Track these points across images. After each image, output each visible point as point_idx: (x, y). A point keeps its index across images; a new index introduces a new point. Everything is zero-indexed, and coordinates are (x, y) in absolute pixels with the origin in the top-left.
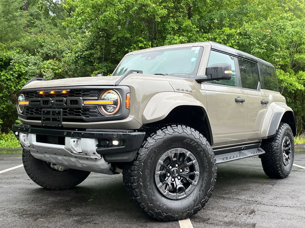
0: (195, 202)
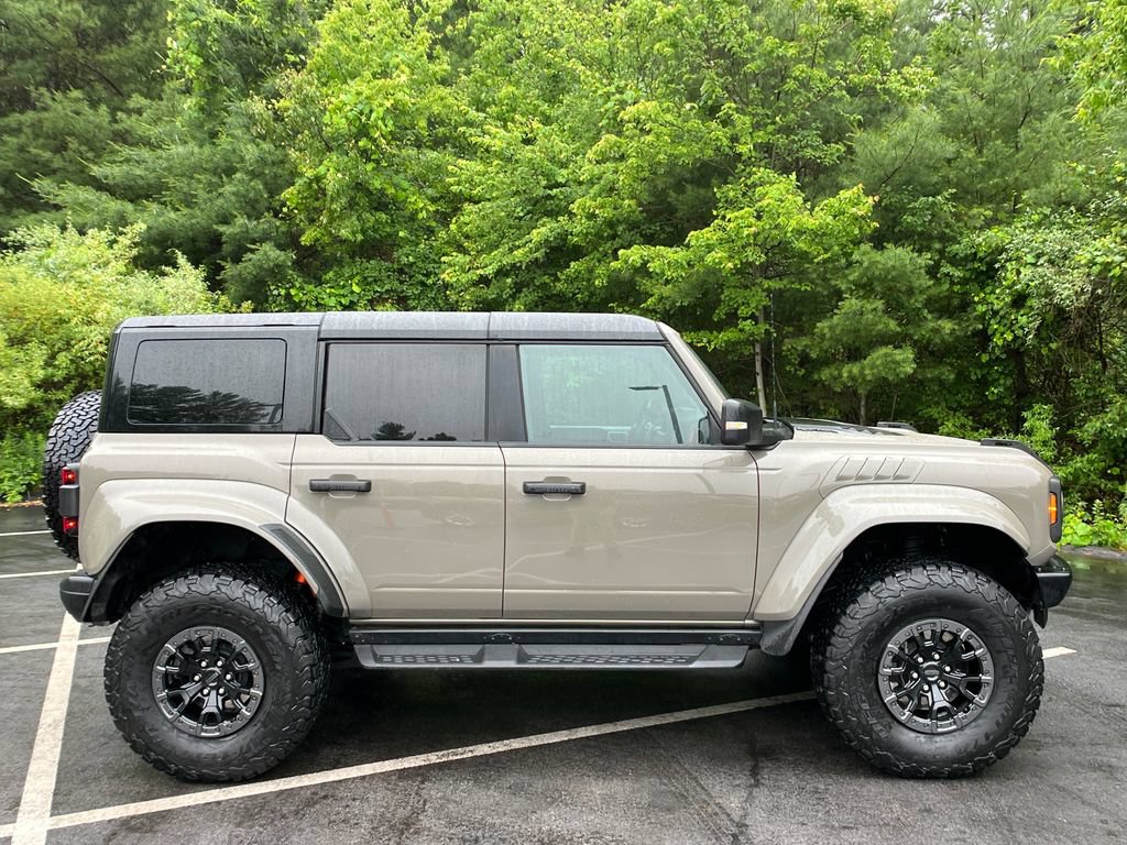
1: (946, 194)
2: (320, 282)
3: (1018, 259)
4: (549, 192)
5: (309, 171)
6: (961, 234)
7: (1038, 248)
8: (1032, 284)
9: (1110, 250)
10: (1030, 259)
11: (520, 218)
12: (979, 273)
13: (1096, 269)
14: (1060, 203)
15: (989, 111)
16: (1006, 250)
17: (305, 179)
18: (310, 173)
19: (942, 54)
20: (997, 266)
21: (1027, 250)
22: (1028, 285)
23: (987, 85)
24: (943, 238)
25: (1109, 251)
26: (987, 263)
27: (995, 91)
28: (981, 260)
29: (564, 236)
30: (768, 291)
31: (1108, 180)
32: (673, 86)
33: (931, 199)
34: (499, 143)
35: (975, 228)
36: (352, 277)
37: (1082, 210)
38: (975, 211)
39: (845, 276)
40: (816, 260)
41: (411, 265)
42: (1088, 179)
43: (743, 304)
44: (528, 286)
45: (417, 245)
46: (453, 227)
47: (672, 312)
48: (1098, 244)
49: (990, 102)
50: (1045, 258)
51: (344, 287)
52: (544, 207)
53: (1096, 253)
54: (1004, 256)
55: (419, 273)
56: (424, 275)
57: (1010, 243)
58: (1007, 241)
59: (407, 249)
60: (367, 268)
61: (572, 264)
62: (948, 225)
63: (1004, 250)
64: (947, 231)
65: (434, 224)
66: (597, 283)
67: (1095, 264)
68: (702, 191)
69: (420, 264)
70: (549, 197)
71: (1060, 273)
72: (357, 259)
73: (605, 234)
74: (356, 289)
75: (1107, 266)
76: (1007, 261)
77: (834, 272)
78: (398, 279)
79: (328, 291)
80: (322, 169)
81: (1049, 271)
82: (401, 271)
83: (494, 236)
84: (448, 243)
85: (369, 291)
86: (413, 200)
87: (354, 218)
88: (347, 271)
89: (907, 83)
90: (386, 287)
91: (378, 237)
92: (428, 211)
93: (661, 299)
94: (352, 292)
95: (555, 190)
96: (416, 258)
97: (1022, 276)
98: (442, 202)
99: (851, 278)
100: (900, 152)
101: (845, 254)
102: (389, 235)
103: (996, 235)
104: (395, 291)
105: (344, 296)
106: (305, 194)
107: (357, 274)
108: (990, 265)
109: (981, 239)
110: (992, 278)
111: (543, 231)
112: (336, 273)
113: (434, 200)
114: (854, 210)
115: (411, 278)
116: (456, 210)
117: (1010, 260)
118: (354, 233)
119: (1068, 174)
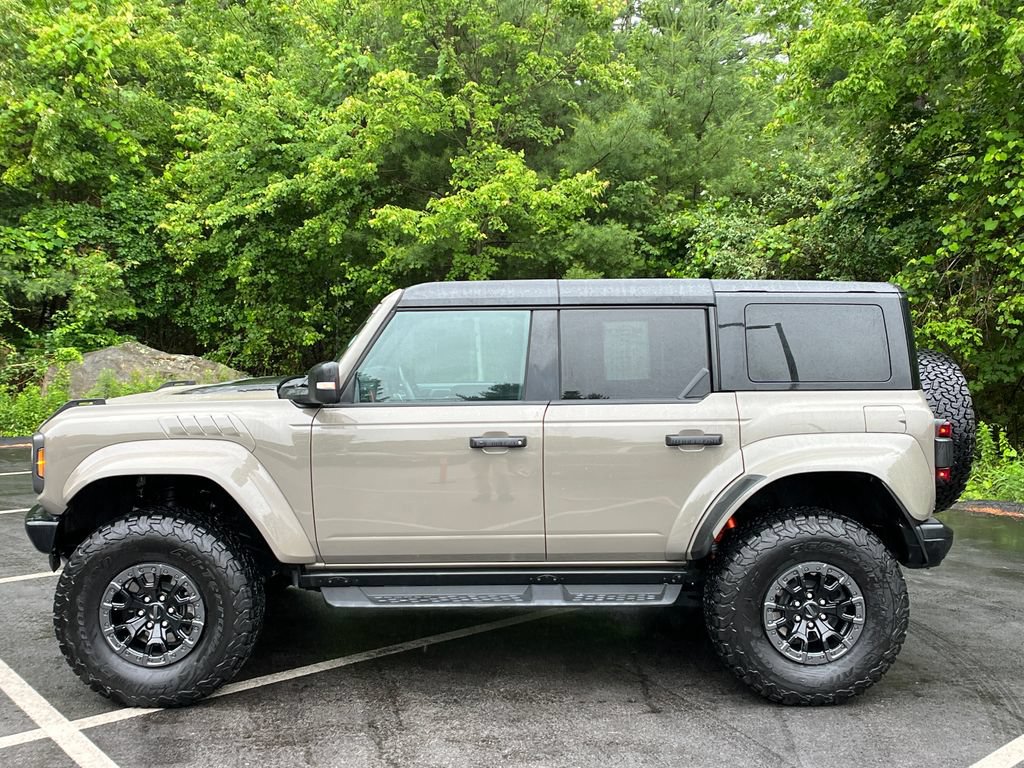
0: (183, 680)
1: (649, 180)
2: (15, 222)
3: (705, 241)
4: (278, 146)
5: (14, 104)
6: (657, 216)
7: (721, 233)
8: (719, 264)
9: (781, 238)
10: (715, 242)
11: (243, 171)
12: (670, 251)
13: (770, 254)
14: (738, 194)
15: (681, 107)
16: (695, 233)
17: (10, 113)
18: (14, 106)
19: (641, 51)
20: (688, 246)
21: (713, 234)
22: (715, 265)
23: (680, 83)
24: (644, 219)
25: (779, 239)
26: (678, 243)
27: (687, 90)
28: (673, 240)
29: (297, 193)
30: (496, 258)
31: (775, 177)
32: (407, 53)
33: (636, 183)
34: (232, 93)
35: (669, 211)
36: (55, 221)
37: (757, 202)
38: (669, 196)
39: (562, 248)
40: (539, 232)
41: (122, 211)
42: (758, 174)
43: (472, 269)
44: (250, 240)
45: (127, 190)
46: (167, 175)
47: (405, 273)
48: (771, 232)
49: (683, 99)
50: (728, 242)
51: (46, 230)
52: (269, 161)
53: (769, 240)
54: (693, 237)
55: (129, 219)
56: (136, 222)
57: (698, 226)
58: (696, 224)
59: (117, 194)
60: (71, 212)
61: (306, 222)
62: (647, 207)
63: (692, 232)
64: (646, 212)
65: (144, 169)
66: (331, 241)
67: (770, 249)
68: (435, 159)
69: (131, 211)
70: (278, 151)
71: (739, 255)
72: (59, 201)
73: (340, 194)
74: (62, 234)
75: (778, 252)
76: (695, 242)
77: (553, 243)
78: (106, 225)
79: (28, 234)
80: (28, 103)
81: (733, 254)
82: (109, 216)
83: (216, 188)
84: (160, 190)
85: (75, 236)
86: (125, 142)
87: (63, 158)
88: (49, 214)
89: (615, 77)
90: (94, 233)
91: (84, 178)
92: (141, 155)
93: (393, 261)
94: (56, 237)
95: (284, 146)
96: (127, 204)
97: (710, 257)
98: (152, 146)
99: (570, 248)
100: (615, 140)
101: (561, 228)
102: (94, 178)
103: (687, 218)
104: (104, 238)
105: (47, 240)
106: (9, 129)
107: (61, 217)
108: (682, 244)
109: (675, 221)
110: (682, 256)
111: (278, 186)
112: (36, 216)
113: (144, 144)
114: (588, 191)
115: (121, 223)
116: (168, 157)
117: (698, 241)
118: (66, 174)
119: (744, 170)
